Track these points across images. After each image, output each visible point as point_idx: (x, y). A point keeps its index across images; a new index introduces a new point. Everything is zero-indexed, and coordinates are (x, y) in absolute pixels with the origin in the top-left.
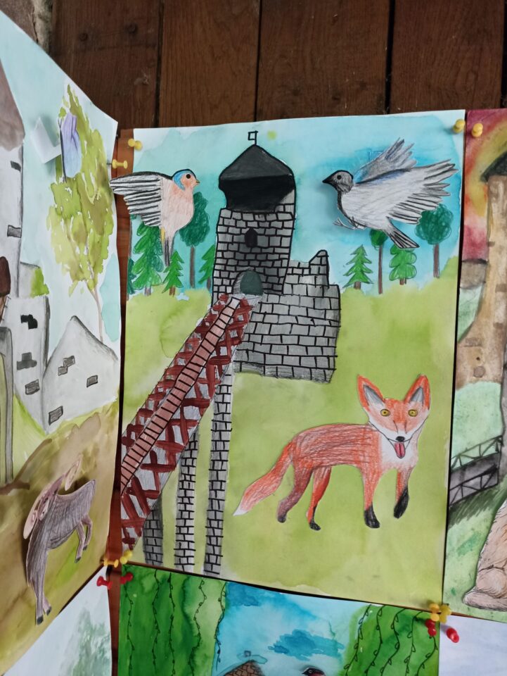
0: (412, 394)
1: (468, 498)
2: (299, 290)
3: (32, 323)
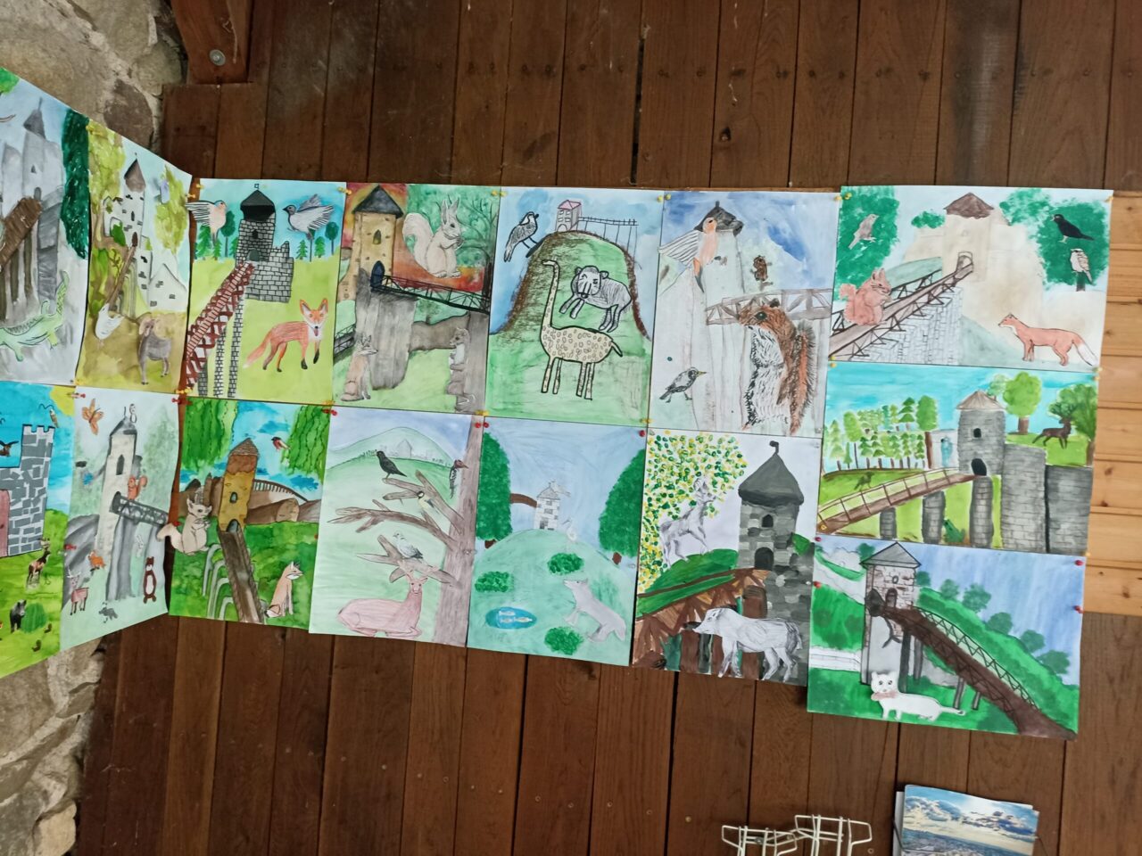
0: (321, 307)
1: (341, 352)
2: (276, 259)
3: (145, 261)
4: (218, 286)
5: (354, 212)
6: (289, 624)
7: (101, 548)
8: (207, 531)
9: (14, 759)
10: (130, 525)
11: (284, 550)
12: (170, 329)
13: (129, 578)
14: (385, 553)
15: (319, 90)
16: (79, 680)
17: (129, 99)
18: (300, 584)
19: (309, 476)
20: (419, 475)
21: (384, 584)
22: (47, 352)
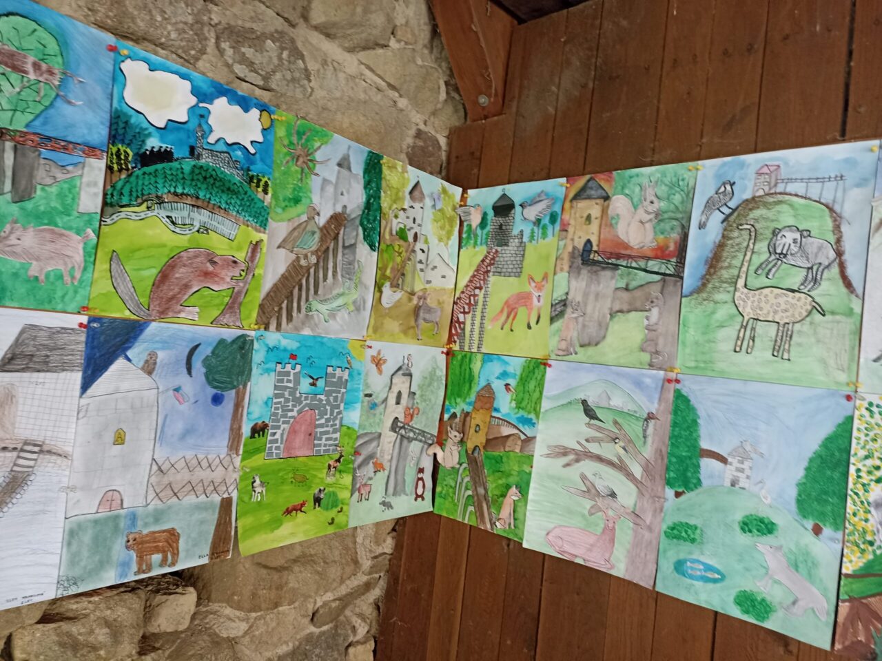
0: (543, 279)
2: (514, 244)
3: (423, 251)
4: (474, 268)
5: (571, 201)
6: (511, 536)
7: (382, 457)
8: (459, 452)
9: (332, 598)
10: (405, 442)
11: (509, 475)
12: (441, 301)
13: (404, 481)
14: (585, 489)
15: (551, 110)
16: (379, 550)
17: (425, 141)
18: (520, 504)
19: (530, 416)
20: (616, 423)
21: (583, 516)
22: (346, 316)
